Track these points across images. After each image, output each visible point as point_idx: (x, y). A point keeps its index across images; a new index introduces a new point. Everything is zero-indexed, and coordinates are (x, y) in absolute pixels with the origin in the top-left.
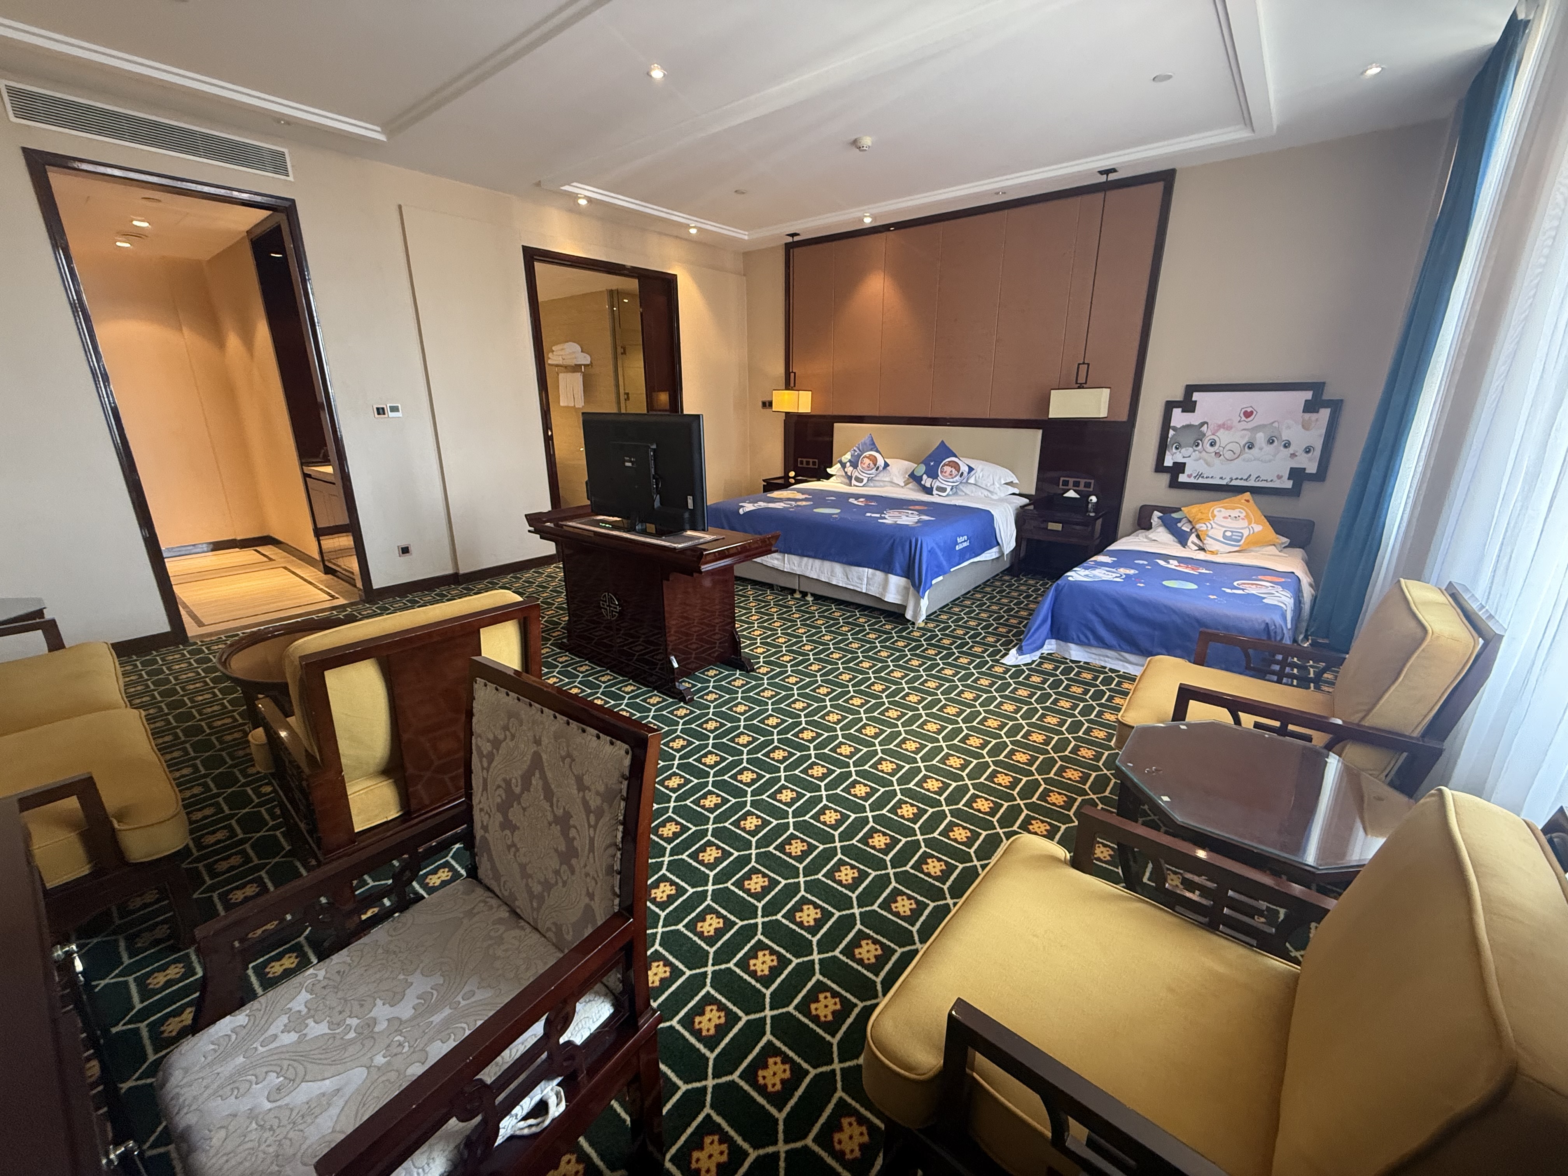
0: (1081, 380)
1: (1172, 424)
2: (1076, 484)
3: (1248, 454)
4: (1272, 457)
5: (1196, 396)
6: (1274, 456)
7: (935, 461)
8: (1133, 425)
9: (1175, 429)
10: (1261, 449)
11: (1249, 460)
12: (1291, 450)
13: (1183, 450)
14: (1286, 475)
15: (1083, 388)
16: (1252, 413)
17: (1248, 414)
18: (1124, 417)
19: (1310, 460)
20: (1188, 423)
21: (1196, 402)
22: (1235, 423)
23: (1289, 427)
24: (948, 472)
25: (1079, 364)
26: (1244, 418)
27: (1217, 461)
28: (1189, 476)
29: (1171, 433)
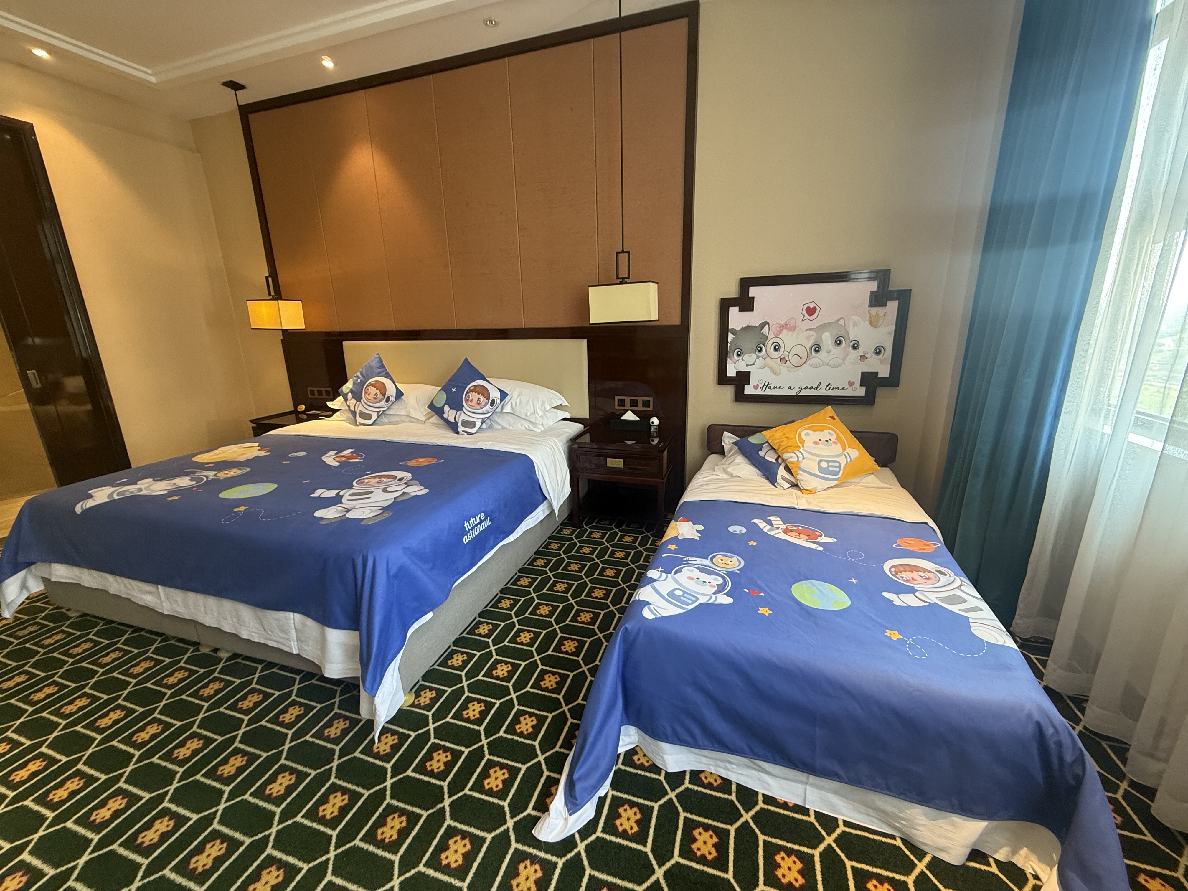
0: (623, 273)
1: (730, 327)
2: (634, 403)
3: (816, 359)
4: (840, 361)
5: (753, 291)
6: (844, 359)
7: (458, 387)
8: (688, 330)
9: (734, 332)
10: (829, 352)
11: (816, 366)
12: (860, 352)
13: (746, 357)
14: (858, 381)
15: (626, 283)
16: (815, 309)
17: (811, 311)
18: (676, 320)
19: (882, 362)
20: (747, 324)
21: (753, 298)
22: (799, 323)
23: (855, 325)
24: (475, 400)
25: (618, 253)
26: (807, 316)
27: (783, 369)
28: (756, 387)
29: (731, 337)
